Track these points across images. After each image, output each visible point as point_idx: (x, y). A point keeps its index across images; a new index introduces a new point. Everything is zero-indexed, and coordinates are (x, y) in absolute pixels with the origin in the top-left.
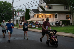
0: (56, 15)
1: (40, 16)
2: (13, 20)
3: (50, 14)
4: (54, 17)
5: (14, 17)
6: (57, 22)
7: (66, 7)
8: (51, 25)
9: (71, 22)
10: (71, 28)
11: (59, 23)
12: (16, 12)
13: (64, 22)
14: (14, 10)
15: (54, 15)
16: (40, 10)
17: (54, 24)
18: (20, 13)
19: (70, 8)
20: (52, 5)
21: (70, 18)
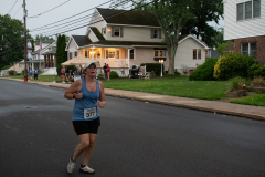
0: (132, 52)
1: (92, 53)
2: (26, 63)
3: (118, 49)
4: (126, 56)
5: (29, 56)
6: (134, 67)
7: (155, 31)
8: (120, 74)
9: (166, 69)
10: (166, 82)
11: (138, 71)
12: (32, 42)
13: (150, 67)
14: (30, 37)
15: (126, 51)
16: (93, 38)
17: (127, 73)
18: (44, 46)
19: (163, 36)
20: (122, 27)
21: (165, 59)
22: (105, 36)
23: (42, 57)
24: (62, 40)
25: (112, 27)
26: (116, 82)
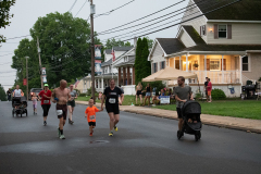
0: (245, 60)
1: (186, 63)
2: (93, 79)
3: (224, 57)
4: (236, 67)
5: (98, 68)
6: (249, 82)
8: (228, 93)
11: (255, 88)
12: (102, 49)
14: (98, 42)
15: (236, 59)
16: (188, 41)
17: (238, 92)
18: (117, 54)
20: (230, 25)
22: (205, 38)
23: (115, 71)
24: (143, 46)
25: (215, 25)
26: (222, 105)
